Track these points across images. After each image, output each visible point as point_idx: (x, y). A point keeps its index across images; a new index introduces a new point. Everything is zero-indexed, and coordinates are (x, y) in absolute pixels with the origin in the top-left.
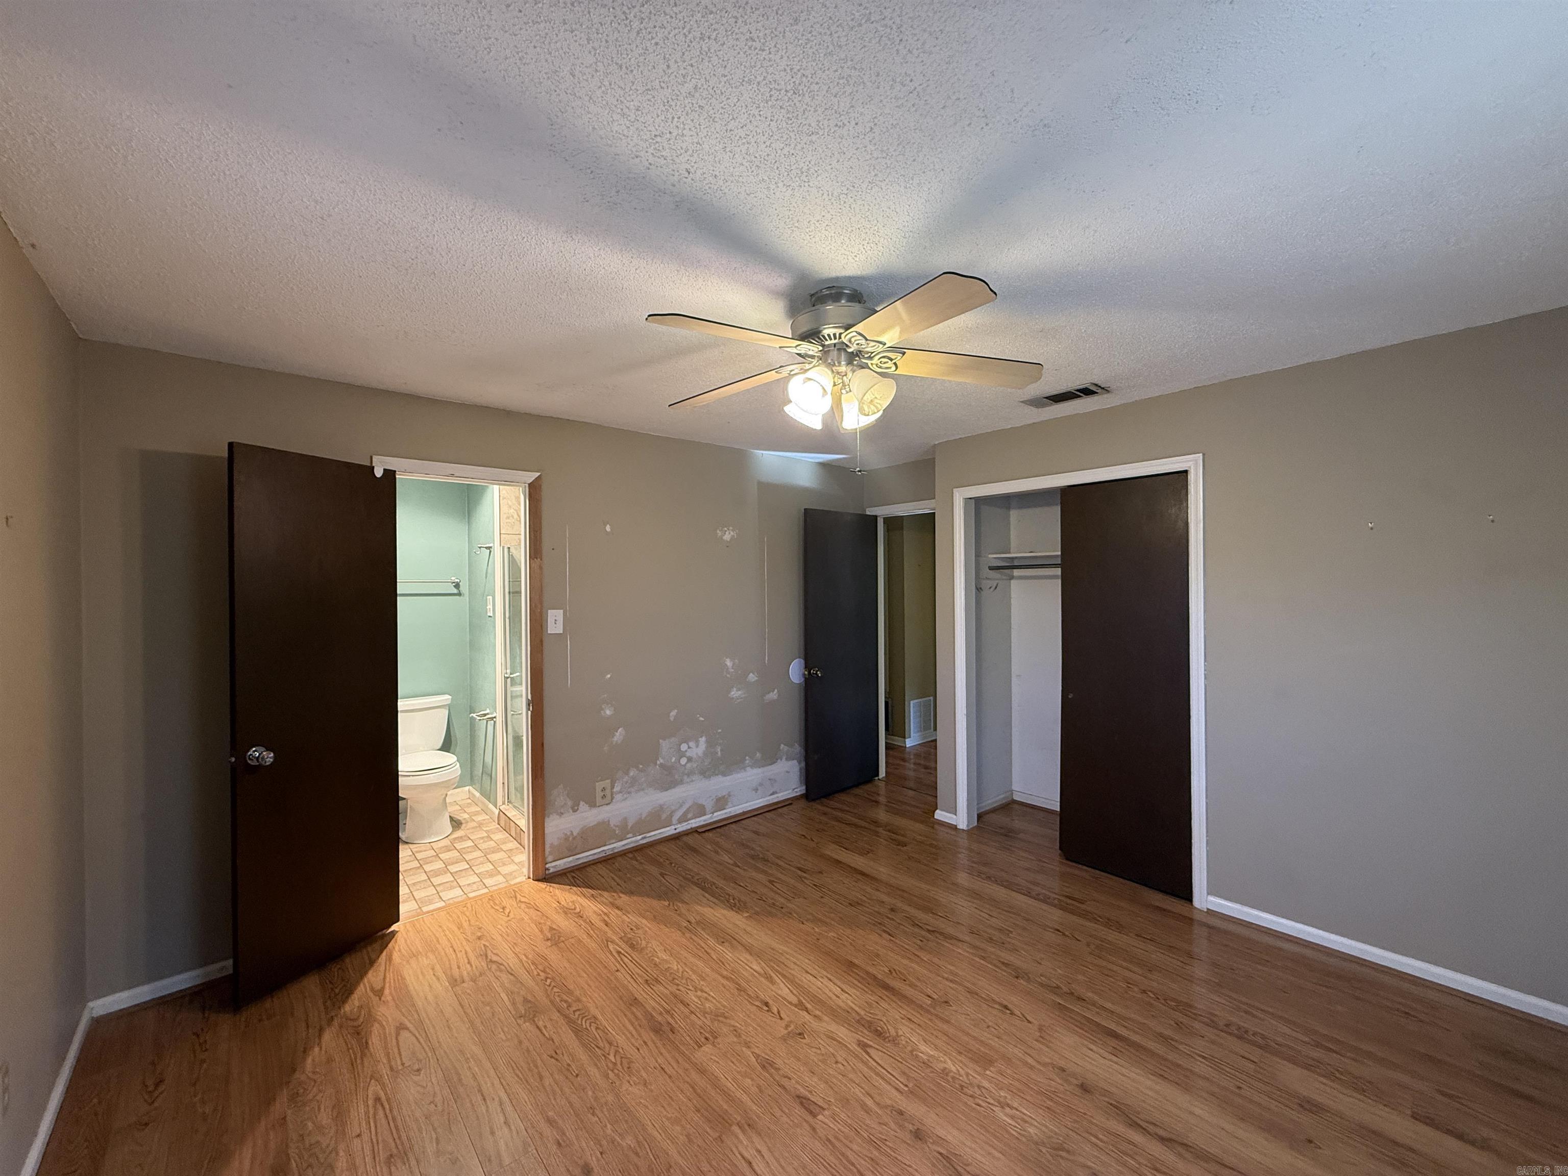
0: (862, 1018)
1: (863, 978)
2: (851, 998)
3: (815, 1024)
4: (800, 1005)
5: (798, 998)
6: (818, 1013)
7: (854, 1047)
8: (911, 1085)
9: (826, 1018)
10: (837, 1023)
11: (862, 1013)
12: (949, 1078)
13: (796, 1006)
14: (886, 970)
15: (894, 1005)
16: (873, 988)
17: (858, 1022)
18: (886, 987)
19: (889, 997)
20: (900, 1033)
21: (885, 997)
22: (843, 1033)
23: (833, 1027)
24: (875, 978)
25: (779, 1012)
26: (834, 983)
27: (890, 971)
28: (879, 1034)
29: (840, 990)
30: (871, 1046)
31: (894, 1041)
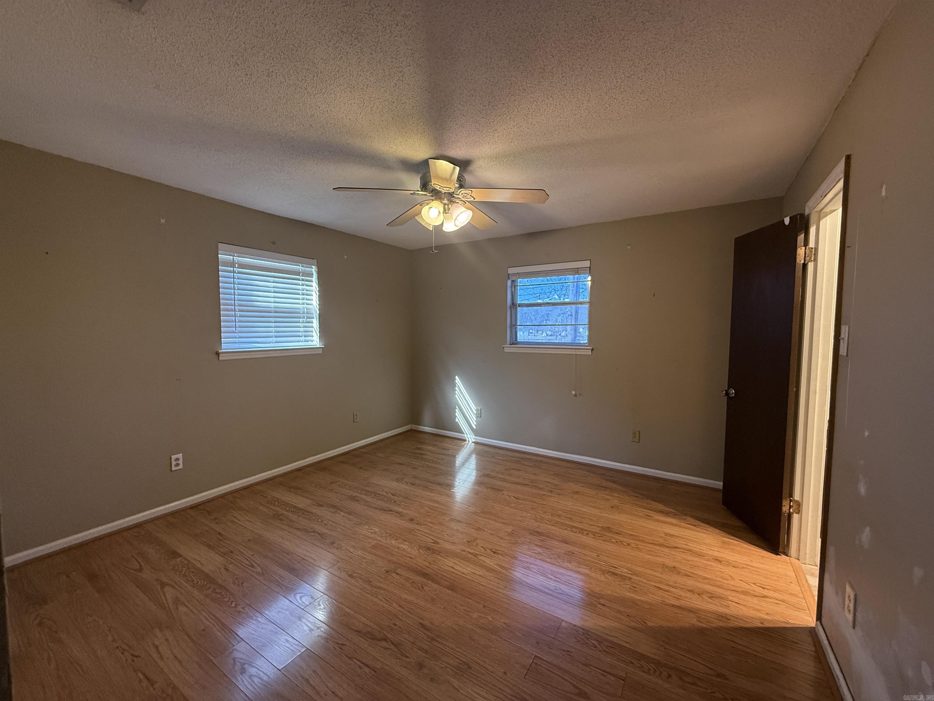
0: (438, 554)
1: (442, 579)
2: (447, 564)
3: (463, 548)
4: (475, 555)
5: (478, 558)
6: (464, 553)
7: (440, 541)
8: (413, 532)
9: (458, 551)
10: (451, 550)
11: (439, 557)
12: (395, 537)
13: (478, 554)
14: (425, 588)
15: (420, 565)
16: (434, 572)
17: (440, 552)
18: (425, 575)
19: (423, 568)
20: (417, 551)
21: (426, 568)
22: (447, 546)
23: (453, 547)
24: (433, 581)
25: (486, 550)
26: (459, 571)
27: (423, 588)
28: (428, 549)
29: (455, 567)
30: (432, 543)
31: (420, 547)
